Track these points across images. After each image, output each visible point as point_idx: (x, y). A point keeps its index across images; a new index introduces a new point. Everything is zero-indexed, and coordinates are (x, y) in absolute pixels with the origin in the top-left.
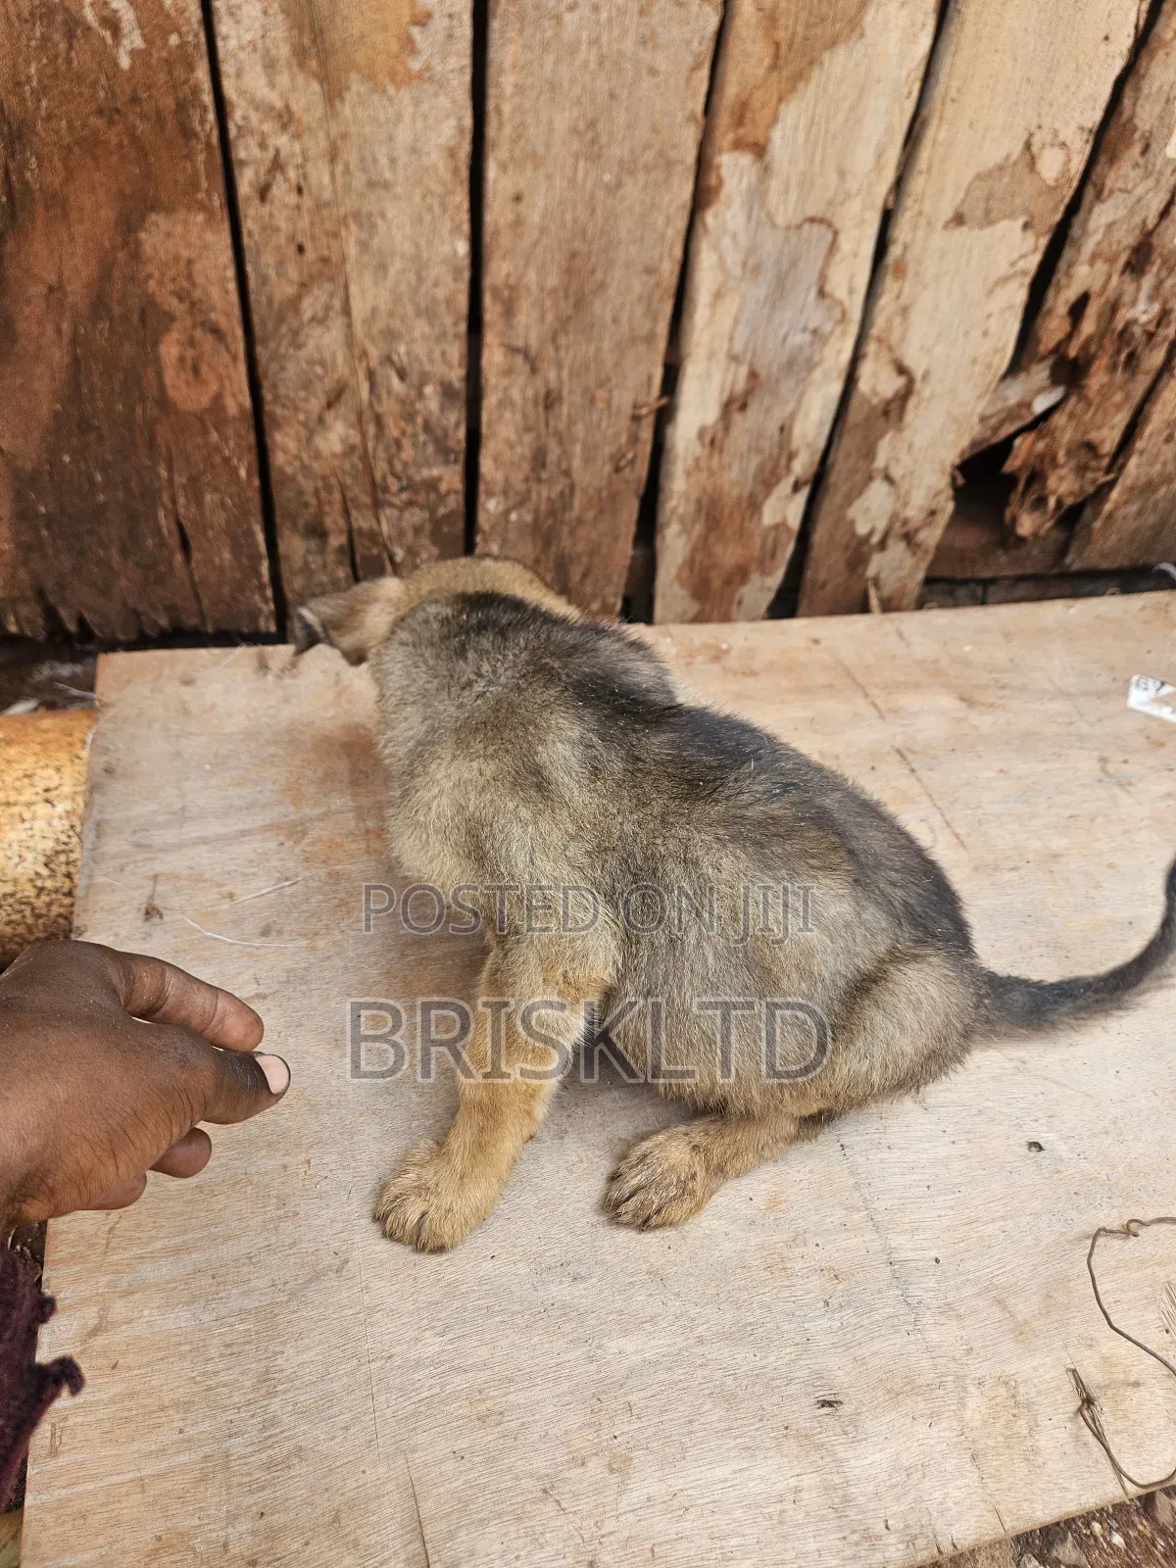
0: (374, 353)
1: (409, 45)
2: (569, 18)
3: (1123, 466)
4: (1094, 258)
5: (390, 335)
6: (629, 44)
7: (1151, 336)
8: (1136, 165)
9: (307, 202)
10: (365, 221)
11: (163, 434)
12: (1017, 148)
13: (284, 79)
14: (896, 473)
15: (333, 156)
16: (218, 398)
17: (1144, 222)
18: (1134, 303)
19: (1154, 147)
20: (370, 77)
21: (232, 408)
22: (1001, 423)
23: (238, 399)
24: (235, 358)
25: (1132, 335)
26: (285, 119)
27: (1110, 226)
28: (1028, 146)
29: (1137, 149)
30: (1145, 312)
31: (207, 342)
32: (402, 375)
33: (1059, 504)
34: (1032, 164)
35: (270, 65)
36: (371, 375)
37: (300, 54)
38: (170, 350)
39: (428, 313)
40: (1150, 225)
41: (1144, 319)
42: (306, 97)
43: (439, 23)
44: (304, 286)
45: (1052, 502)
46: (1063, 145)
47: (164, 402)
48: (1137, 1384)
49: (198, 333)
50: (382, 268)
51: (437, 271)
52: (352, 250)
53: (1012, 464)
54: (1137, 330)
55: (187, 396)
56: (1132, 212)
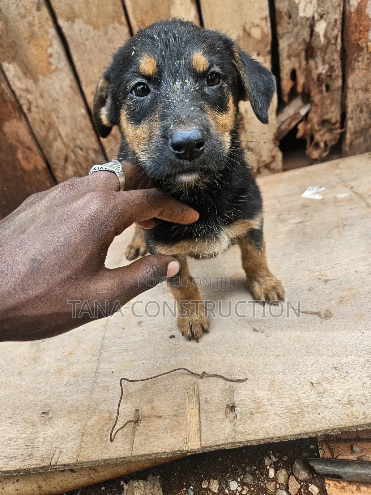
0: (72, 145)
1: (50, 64)
2: (87, 43)
3: (346, 125)
4: (289, 57)
5: (74, 139)
6: (105, 44)
7: (330, 76)
8: (289, 23)
9: (40, 110)
10: (56, 110)
11: (26, 178)
12: (241, 33)
13: (24, 81)
14: (252, 145)
15: (42, 96)
16: (36, 166)
17: (304, 40)
18: (317, 68)
19: (293, 15)
20: (43, 74)
21: (40, 167)
22: (290, 123)
23: (41, 165)
24: (36, 154)
25: (323, 79)
26: (27, 91)
27: (290, 45)
28: (244, 30)
29: (286, 18)
30: (323, 70)
31: (28, 152)
32: (81, 149)
33: (326, 145)
34: (249, 35)
35: (19, 79)
36: (73, 151)
37: (25, 74)
38: (20, 155)
39: (81, 130)
40: (308, 40)
41: (324, 72)
42: (30, 84)
43: (55, 55)
44: (48, 132)
45: (322, 145)
46: (258, 26)
47: (23, 170)
48: (161, 417)
49: (25, 150)
50: (65, 122)
51: (79, 119)
52: (55, 119)
53: (300, 134)
54: (323, 76)
55: (28, 167)
56: (297, 38)
